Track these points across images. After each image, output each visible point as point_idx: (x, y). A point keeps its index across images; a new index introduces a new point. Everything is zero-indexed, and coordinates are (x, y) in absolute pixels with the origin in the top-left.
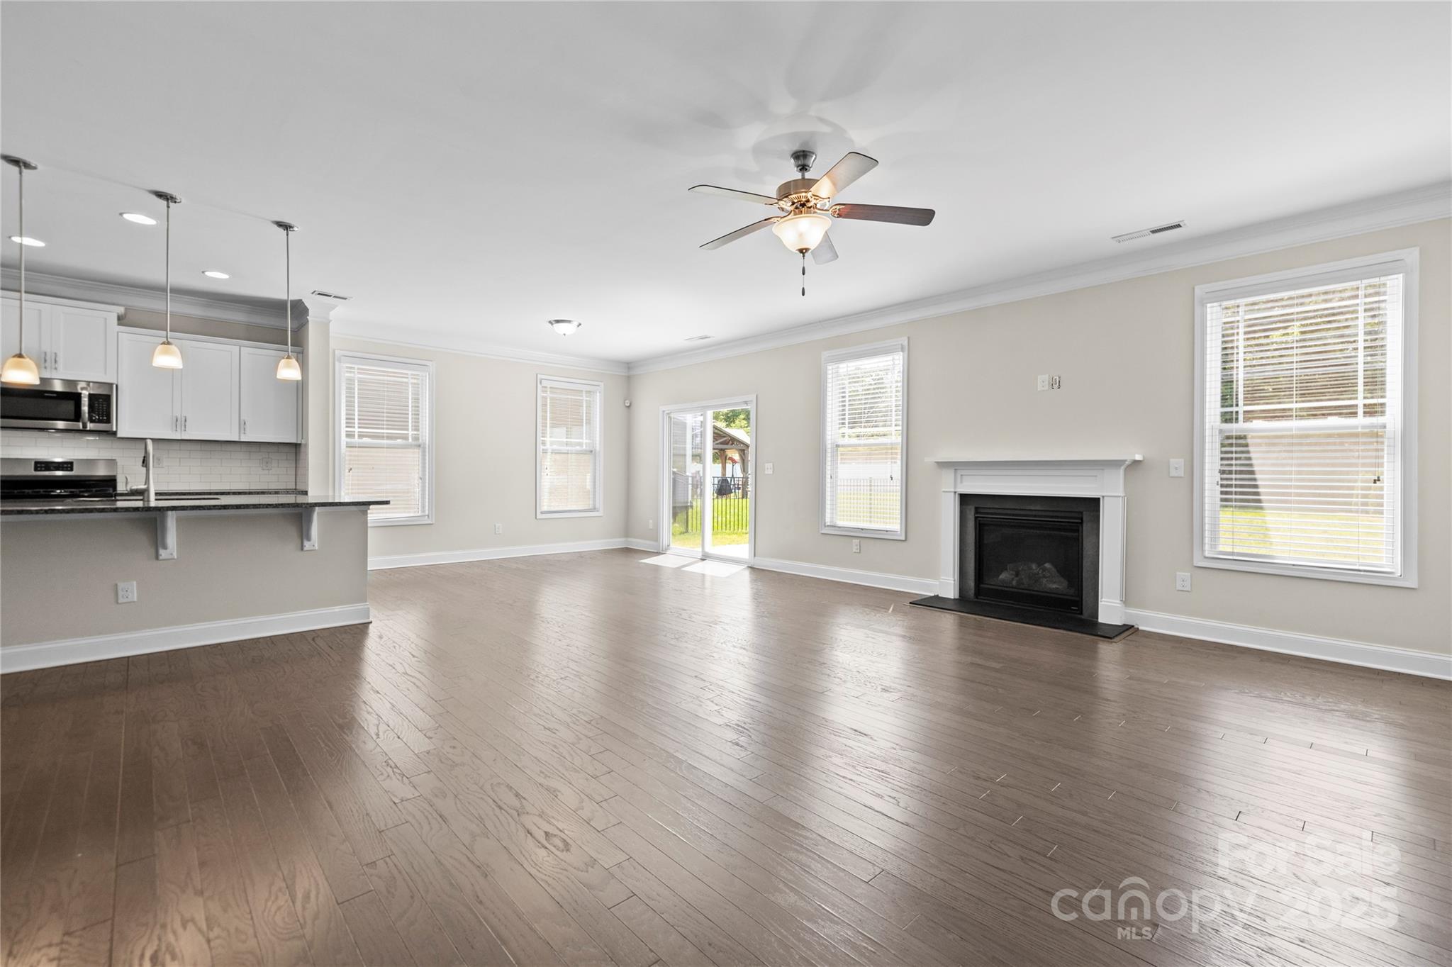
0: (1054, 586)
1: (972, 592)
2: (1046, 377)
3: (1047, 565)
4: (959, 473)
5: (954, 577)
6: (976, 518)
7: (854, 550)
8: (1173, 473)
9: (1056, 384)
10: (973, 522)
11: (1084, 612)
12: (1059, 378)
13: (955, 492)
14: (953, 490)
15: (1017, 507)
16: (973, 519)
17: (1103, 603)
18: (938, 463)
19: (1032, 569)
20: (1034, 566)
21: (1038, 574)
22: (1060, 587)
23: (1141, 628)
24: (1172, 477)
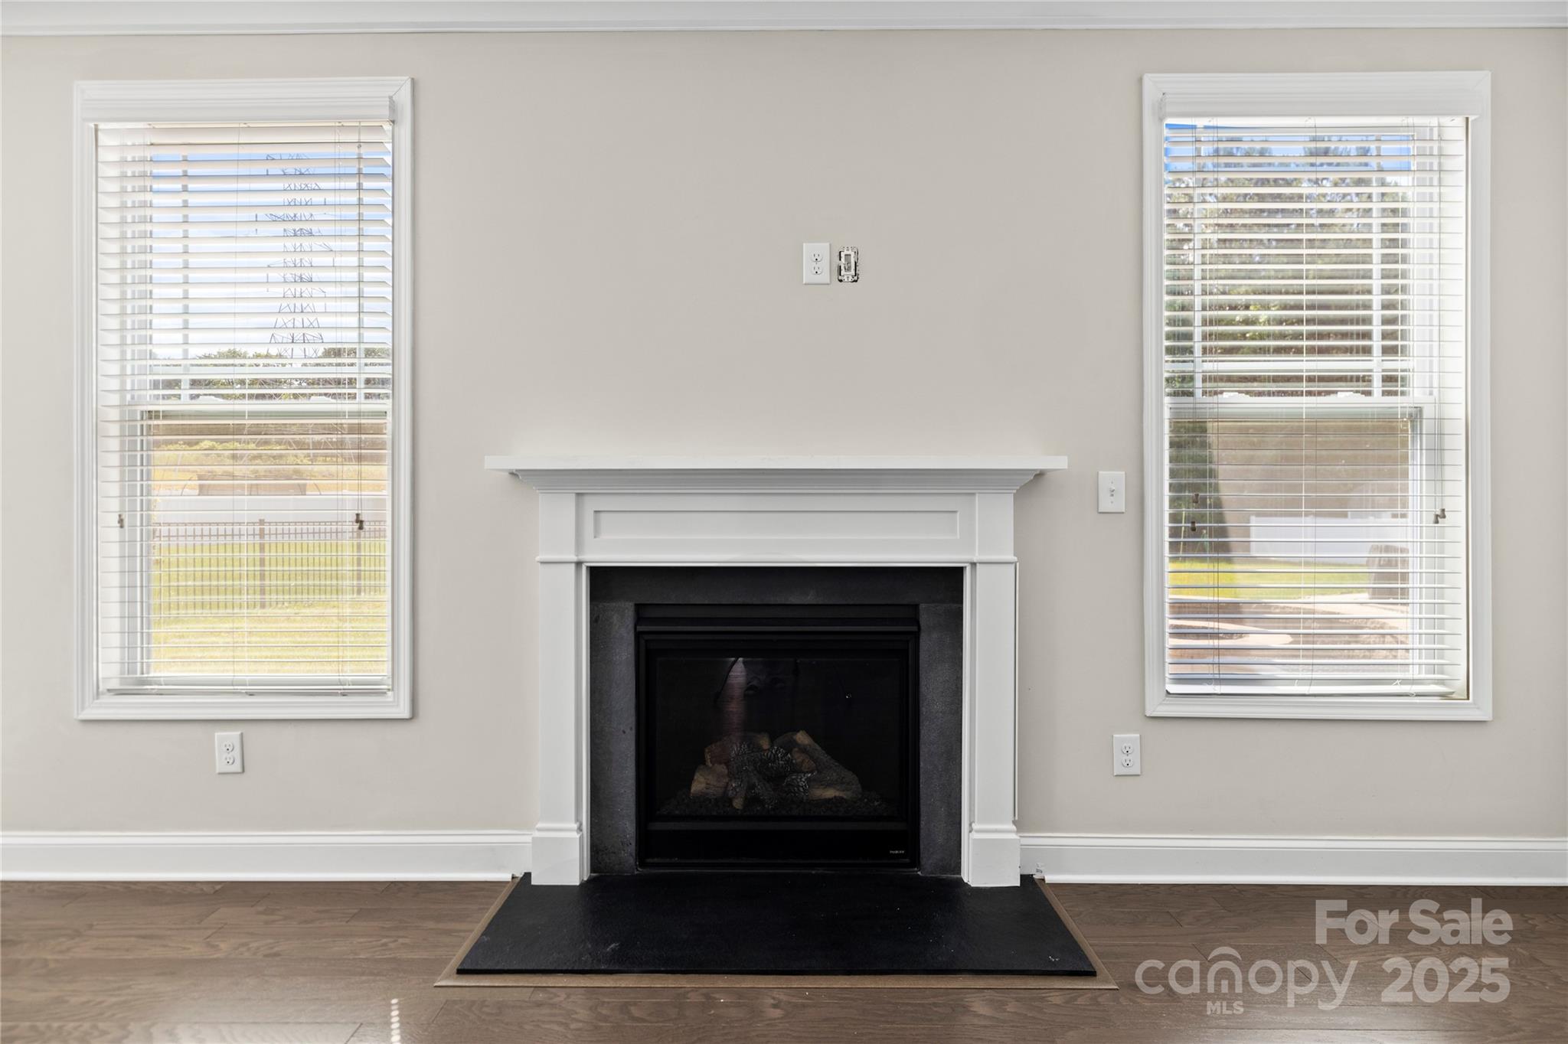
0: (830, 793)
1: (627, 855)
2: (823, 249)
3: (802, 738)
4: (591, 504)
5: (578, 819)
6: (638, 635)
7: (221, 766)
8: (1106, 505)
9: (848, 269)
10: (631, 649)
11: (923, 861)
12: (857, 253)
13: (579, 564)
14: (574, 558)
15: (755, 601)
16: (631, 637)
17: (975, 836)
18: (514, 474)
19: (760, 749)
20: (764, 742)
21: (776, 758)
22: (845, 795)
23: (1050, 878)
24: (1100, 513)
